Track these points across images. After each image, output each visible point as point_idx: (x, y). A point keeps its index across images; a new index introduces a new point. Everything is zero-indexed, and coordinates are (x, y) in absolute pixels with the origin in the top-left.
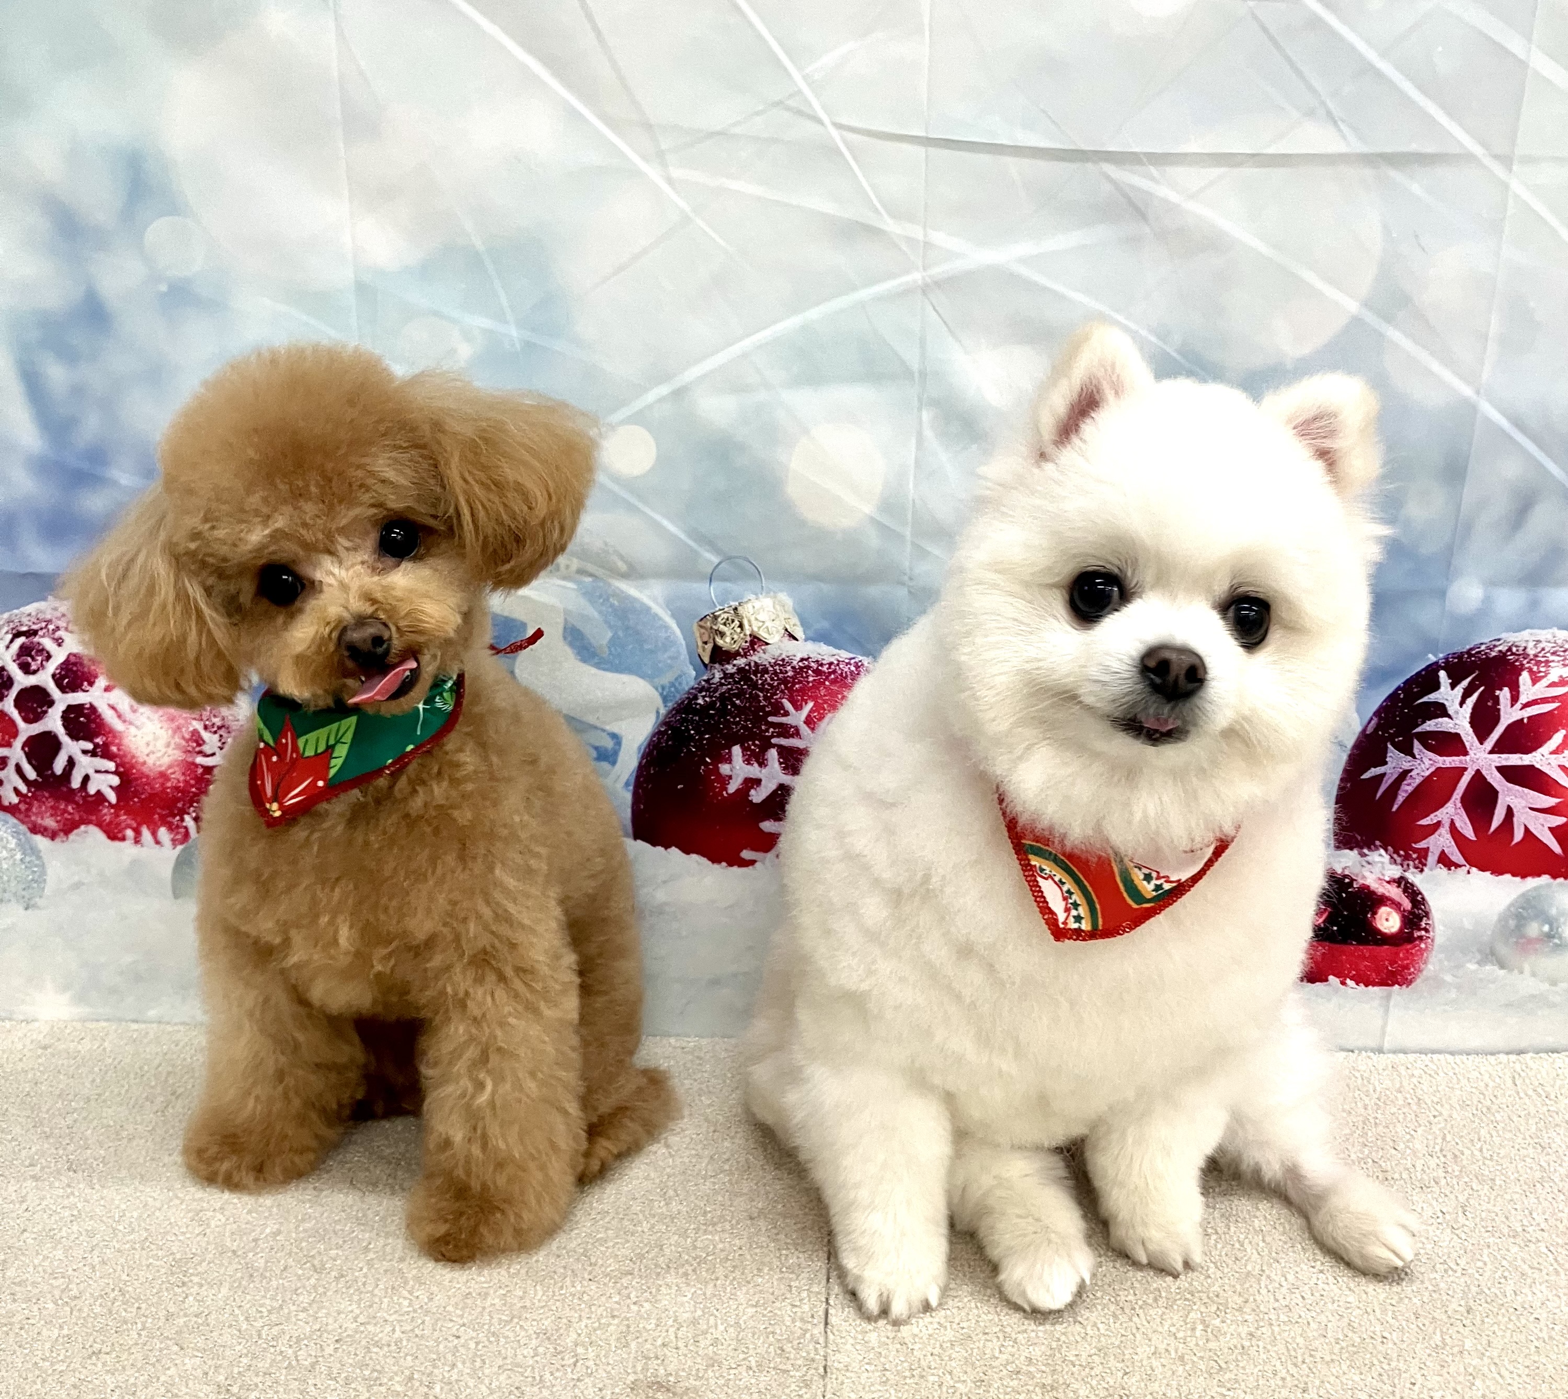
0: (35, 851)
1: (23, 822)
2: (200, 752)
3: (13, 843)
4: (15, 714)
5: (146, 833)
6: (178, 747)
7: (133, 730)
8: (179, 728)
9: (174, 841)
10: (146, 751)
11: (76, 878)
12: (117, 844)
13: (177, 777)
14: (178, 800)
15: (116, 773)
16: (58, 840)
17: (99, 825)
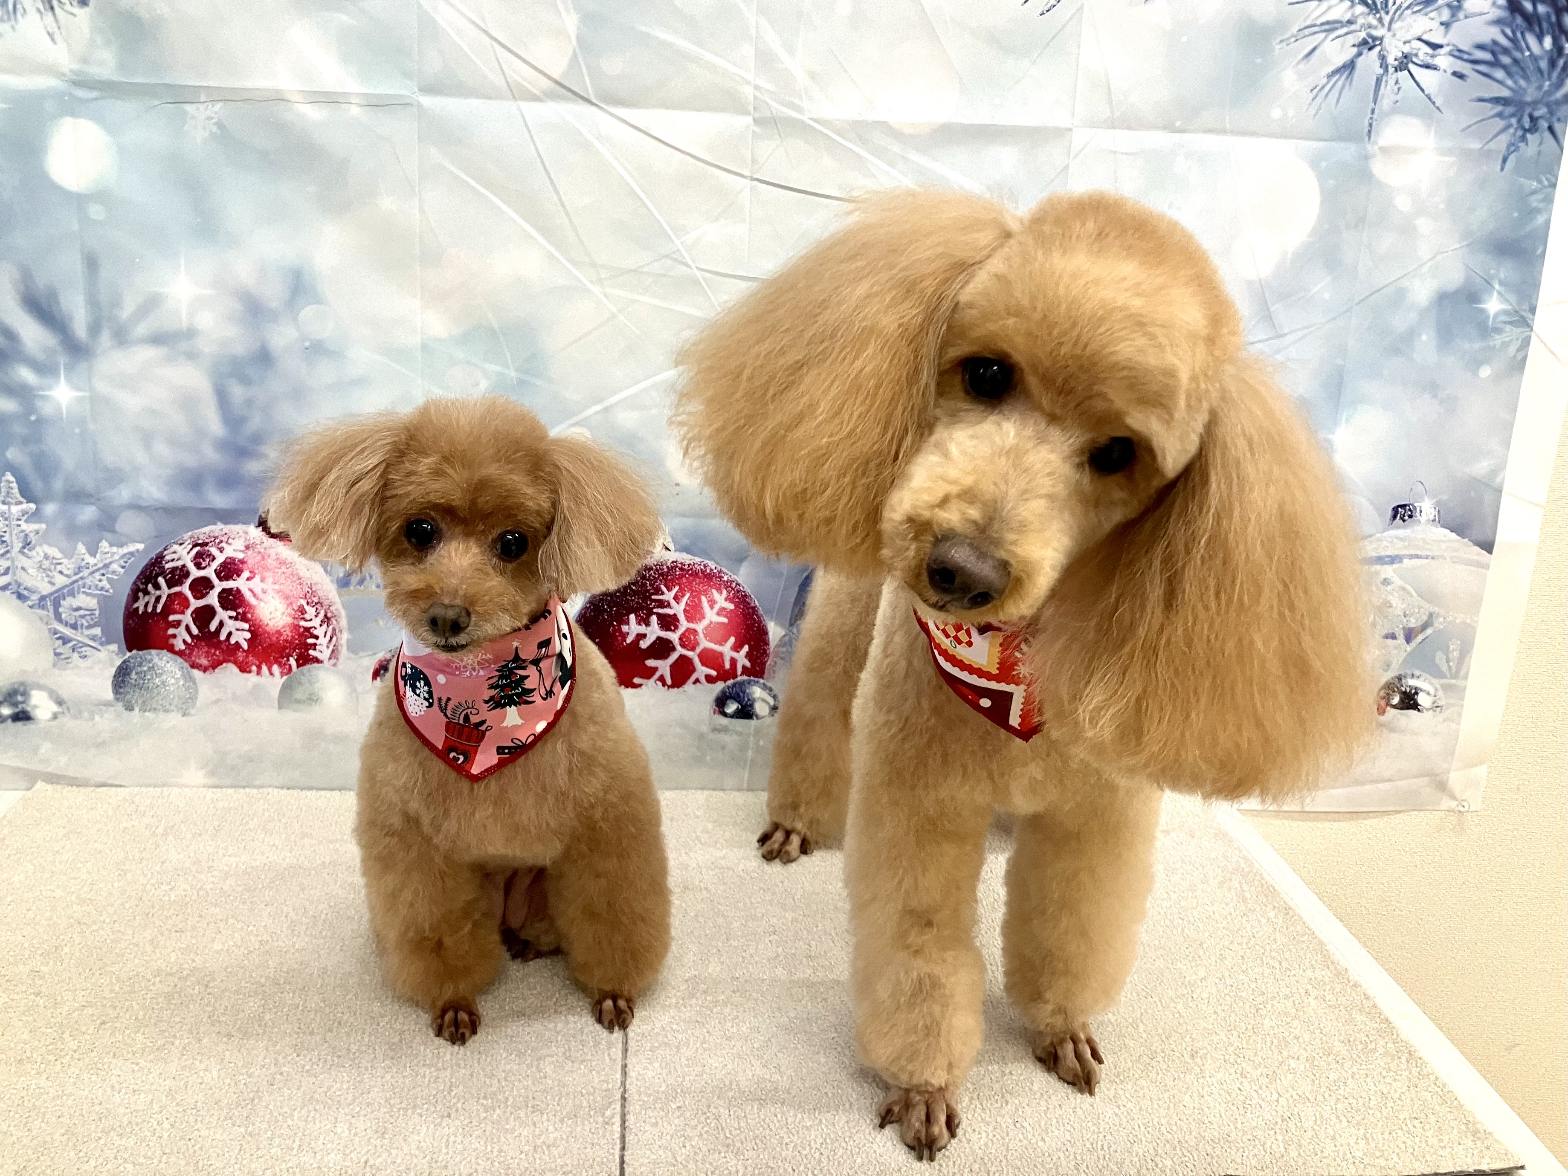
0: (192, 679)
1: (186, 661)
2: (303, 619)
3: (179, 674)
4: (188, 594)
5: (264, 668)
6: (290, 615)
7: (262, 604)
8: (291, 603)
9: (282, 674)
10: (269, 617)
11: (217, 697)
12: (245, 675)
13: (288, 634)
14: (285, 648)
15: (249, 631)
16: (208, 672)
17: (235, 663)
